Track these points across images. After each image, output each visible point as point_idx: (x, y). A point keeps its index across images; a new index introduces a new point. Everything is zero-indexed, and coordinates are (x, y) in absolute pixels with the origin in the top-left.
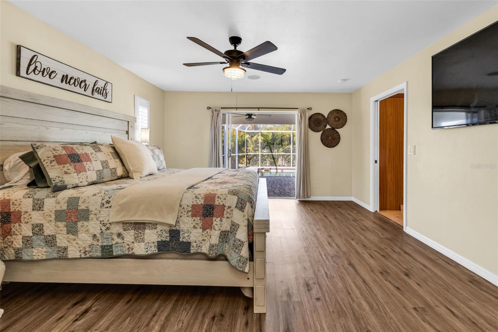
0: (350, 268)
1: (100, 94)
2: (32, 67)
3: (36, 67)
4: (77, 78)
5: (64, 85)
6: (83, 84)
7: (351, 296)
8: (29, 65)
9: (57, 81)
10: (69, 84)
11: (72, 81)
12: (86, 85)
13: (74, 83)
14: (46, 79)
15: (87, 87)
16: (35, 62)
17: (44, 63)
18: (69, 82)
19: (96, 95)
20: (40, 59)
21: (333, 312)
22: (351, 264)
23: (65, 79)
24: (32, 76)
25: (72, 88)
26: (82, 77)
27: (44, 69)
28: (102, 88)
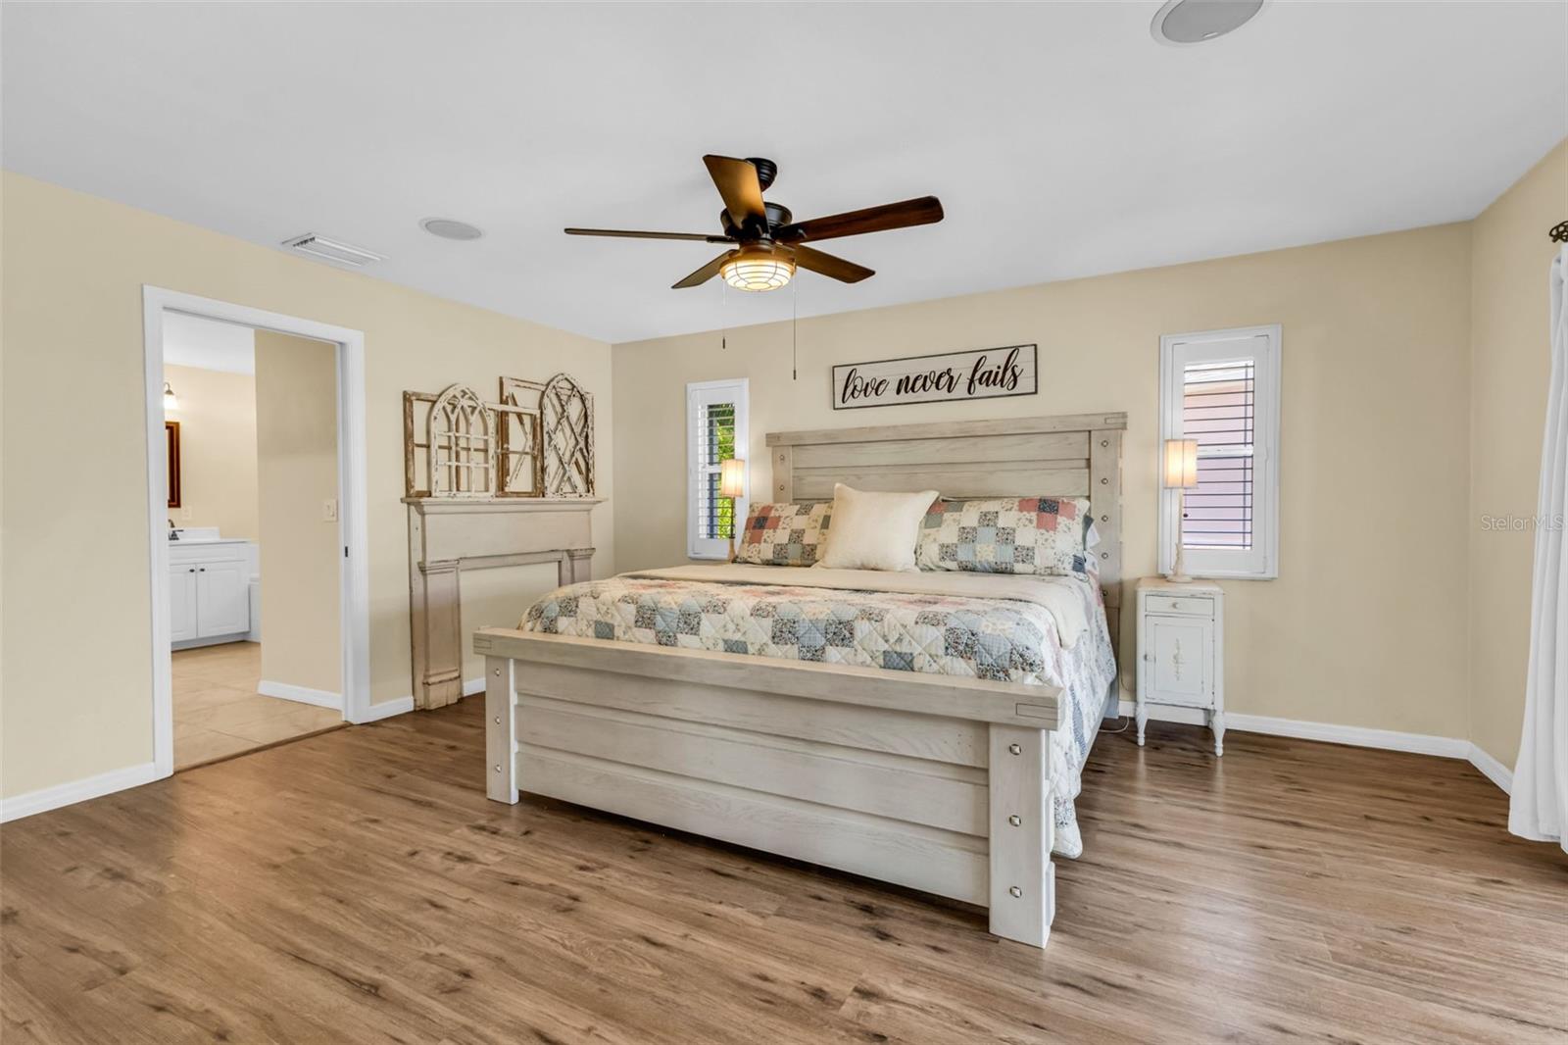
0: (368, 973)
1: (995, 385)
2: (851, 388)
3: (855, 387)
4: (928, 374)
5: (904, 397)
6: (944, 380)
7: (333, 898)
8: (846, 387)
9: (889, 394)
10: (913, 391)
11: (919, 383)
12: (952, 378)
13: (924, 386)
14: (872, 399)
15: (954, 382)
16: (854, 379)
17: (866, 374)
18: (913, 389)
19: (980, 390)
20: (861, 371)
21: (365, 855)
22: (372, 990)
23: (905, 385)
24: (851, 402)
25: (921, 395)
26: (940, 366)
27: (867, 384)
28: (999, 367)
